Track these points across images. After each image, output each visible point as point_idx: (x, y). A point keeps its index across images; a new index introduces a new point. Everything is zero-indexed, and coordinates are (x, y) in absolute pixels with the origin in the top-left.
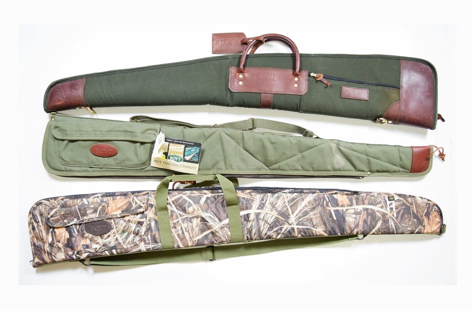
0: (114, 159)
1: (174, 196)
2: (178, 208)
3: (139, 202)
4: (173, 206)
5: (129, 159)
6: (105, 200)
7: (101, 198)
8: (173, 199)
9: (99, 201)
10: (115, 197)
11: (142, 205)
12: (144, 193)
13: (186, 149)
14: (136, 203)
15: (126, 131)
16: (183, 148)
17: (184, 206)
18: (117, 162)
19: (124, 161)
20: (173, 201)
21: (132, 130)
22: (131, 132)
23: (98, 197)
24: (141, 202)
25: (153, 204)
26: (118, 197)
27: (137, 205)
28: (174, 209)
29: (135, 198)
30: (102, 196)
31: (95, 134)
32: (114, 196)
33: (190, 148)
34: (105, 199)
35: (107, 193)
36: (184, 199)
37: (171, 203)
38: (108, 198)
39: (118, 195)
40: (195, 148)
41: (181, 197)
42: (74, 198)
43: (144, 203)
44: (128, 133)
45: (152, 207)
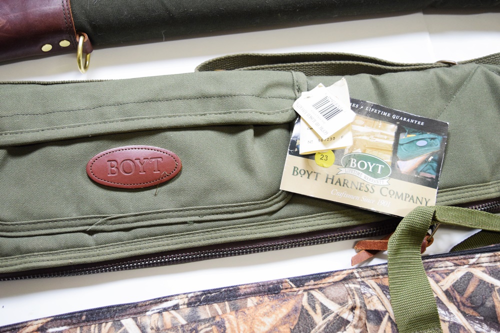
0: (173, 192)
1: (447, 274)
2: (470, 312)
3: (334, 307)
4: (452, 308)
5: (223, 185)
6: (203, 317)
7: (187, 311)
8: (448, 282)
9: (184, 322)
10: (239, 303)
11: (347, 315)
12: (337, 278)
13: (403, 137)
14: (325, 311)
15: (206, 97)
16: (393, 134)
17: (488, 304)
18: (183, 199)
19: (207, 192)
20: (447, 293)
21: (224, 90)
22: (220, 96)
23: (176, 307)
24: (342, 304)
25: (380, 308)
26: (251, 302)
27: (331, 318)
28: (460, 319)
29: (317, 294)
30: (189, 304)
31: (102, 115)
32: (236, 297)
33: (412, 136)
34: (204, 312)
35: (205, 293)
36: (482, 282)
37: (444, 298)
38: (216, 306)
39: (247, 295)
40: (428, 135)
41: (469, 276)
42: (88, 320)
43: (353, 309)
44: (213, 103)
45: (381, 320)
